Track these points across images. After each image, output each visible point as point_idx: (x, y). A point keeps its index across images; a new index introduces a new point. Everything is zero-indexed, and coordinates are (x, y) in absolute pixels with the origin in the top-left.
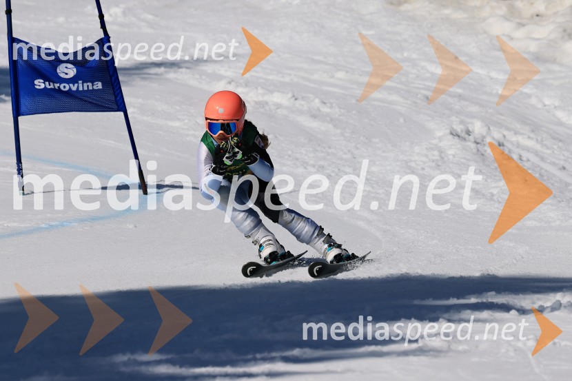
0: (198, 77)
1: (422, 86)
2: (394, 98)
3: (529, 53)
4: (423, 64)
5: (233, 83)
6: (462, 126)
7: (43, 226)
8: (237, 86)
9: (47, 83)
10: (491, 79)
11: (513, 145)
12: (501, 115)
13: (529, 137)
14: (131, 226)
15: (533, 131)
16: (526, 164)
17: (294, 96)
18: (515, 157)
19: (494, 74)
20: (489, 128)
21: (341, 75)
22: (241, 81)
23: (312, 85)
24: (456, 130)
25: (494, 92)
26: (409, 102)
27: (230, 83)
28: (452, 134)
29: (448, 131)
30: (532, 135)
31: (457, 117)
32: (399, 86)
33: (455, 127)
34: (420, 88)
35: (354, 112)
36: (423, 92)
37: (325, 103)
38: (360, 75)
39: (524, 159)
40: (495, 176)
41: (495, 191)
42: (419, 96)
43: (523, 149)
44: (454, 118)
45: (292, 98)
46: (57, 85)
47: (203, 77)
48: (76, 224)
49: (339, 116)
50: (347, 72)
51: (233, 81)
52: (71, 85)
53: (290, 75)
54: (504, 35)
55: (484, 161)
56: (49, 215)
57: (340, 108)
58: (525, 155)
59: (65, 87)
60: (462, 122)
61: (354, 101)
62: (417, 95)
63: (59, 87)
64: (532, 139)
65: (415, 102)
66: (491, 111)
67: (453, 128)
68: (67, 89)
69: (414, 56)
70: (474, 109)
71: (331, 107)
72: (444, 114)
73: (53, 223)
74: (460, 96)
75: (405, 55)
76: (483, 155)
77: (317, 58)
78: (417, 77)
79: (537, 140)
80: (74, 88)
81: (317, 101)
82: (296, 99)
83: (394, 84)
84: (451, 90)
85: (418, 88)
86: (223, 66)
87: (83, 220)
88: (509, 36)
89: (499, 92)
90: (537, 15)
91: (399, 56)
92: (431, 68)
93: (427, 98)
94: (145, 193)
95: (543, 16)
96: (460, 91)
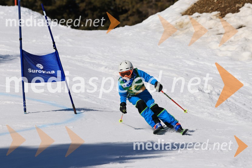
0: (93, 65)
1: (185, 70)
2: (174, 74)
3: (228, 56)
4: (184, 60)
6: (203, 87)
8: (109, 69)
10: (213, 67)
12: (218, 82)
14: (72, 127)
20: (214, 88)
21: (151, 65)
22: (111, 67)
25: (214, 72)
27: (106, 68)
28: (199, 90)
32: (175, 70)
36: (185, 72)
38: (159, 65)
39: (228, 100)
41: (218, 114)
42: (184, 74)
47: (95, 65)
48: (49, 126)
50: (154, 64)
54: (217, 49)
56: (37, 122)
62: (183, 74)
67: (199, 88)
69: (181, 57)
73: (40, 126)
74: (200, 74)
75: (177, 57)
76: (212, 99)
77: (140, 58)
78: (182, 66)
83: (173, 69)
84: (197, 71)
85: (183, 70)
86: (102, 61)
87: (52, 125)
88: (219, 50)
89: (216, 73)
90: (230, 41)
91: (174, 57)
92: (188, 62)
93: (187, 75)
94: (76, 113)
95: (233, 42)
96: (200, 72)
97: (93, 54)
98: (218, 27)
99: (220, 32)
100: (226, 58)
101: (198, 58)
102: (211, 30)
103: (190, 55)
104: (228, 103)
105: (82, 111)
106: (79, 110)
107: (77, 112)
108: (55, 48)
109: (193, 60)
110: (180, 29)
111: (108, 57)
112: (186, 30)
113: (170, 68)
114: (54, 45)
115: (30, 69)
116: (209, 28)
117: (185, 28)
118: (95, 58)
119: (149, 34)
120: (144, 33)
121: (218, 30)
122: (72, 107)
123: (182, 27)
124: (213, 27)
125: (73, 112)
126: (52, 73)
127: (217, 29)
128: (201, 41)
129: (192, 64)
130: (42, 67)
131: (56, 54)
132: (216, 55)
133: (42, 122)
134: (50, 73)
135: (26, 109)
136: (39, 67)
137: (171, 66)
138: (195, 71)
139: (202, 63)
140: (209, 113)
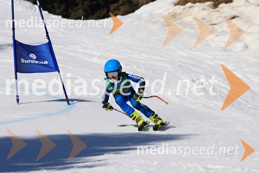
0: (85, 55)
1: (178, 61)
2: (167, 65)
3: (221, 47)
4: (177, 51)
5: (100, 58)
6: (196, 78)
7: (29, 117)
8: (102, 59)
9: (25, 60)
10: (206, 58)
11: (217, 86)
12: (211, 73)
13: (223, 83)
14: (65, 118)
15: (224, 80)
16: (223, 94)
17: (126, 64)
18: (218, 91)
19: (207, 56)
20: (207, 79)
21: (144, 55)
22: (103, 57)
23: (132, 59)
24: (194, 80)
25: (207, 63)
26: (173, 67)
27: (98, 58)
28: (192, 81)
29: (191, 80)
30: (224, 82)
31: (193, 74)
32: (168, 60)
33: (193, 78)
34: (177, 62)
35: (151, 71)
36: (178, 63)
37: (138, 67)
38: (152, 56)
39: (222, 92)
40: (211, 99)
41: (212, 105)
42: (177, 65)
43: (221, 88)
44: (192, 74)
45: (125, 65)
46: (29, 61)
47: (87, 56)
48: (42, 117)
49: (145, 73)
50: (146, 54)
51: (100, 57)
53: (123, 55)
54: (210, 40)
55: (206, 92)
56: (30, 113)
57: (145, 69)
58: (222, 90)
59: (33, 62)
60: (196, 76)
61: (150, 66)
62: (176, 64)
63: (30, 62)
64: (224, 83)
65: (175, 67)
66: (206, 71)
67: (193, 79)
68: (34, 62)
69: (174, 48)
70: (200, 70)
71: (141, 69)
72: (188, 72)
73: (33, 117)
74: (193, 65)
75: (170, 47)
76: (205, 90)
77: (133, 48)
78: (175, 57)
79: (226, 84)
81: (135, 66)
82: (126, 65)
83: (166, 60)
84: (190, 62)
85: (176, 61)
86: (95, 51)
87: (45, 115)
88: (212, 40)
89: (210, 63)
90: (224, 32)
91: (167, 48)
92: (181, 53)
93: (180, 66)
94: (69, 104)
95: (226, 32)
96: (193, 63)
97: (85, 44)
98: (211, 18)
99: (214, 22)
100: (220, 49)
101: (191, 49)
102: (204, 20)
103: (183, 45)
104: (222, 94)
105: (75, 102)
106: (72, 100)
107: (70, 102)
108: (49, 38)
109: (186, 50)
110: (173, 19)
111: (100, 47)
112: (179, 21)
113: (163, 59)
114: (47, 36)
115: (23, 59)
116: (202, 18)
117: (178, 18)
118: (87, 48)
119: (142, 24)
120: (136, 23)
121: (211, 21)
122: (65, 98)
123: (175, 18)
124: (206, 17)
125: (66, 103)
126: (45, 63)
127: (210, 19)
128: (194, 31)
129: (185, 54)
130: (35, 57)
131: (49, 44)
132: (209, 46)
133: (35, 113)
134: (43, 63)
135: (18, 99)
136: (32, 57)
137: (164, 57)
138: (188, 62)
139: (195, 53)
140: (203, 104)
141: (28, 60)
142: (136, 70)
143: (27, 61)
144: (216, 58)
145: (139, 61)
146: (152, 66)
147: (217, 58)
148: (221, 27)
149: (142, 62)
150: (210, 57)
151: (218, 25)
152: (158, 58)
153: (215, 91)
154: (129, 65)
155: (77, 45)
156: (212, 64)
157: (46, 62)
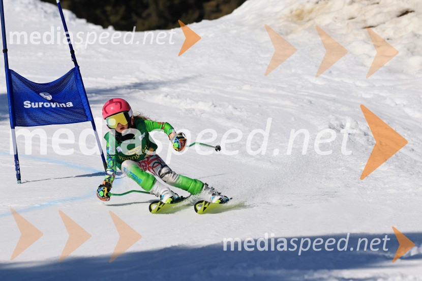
1: (307, 94)
2: (287, 103)
4: (306, 77)
5: (168, 96)
6: (337, 122)
7: (37, 205)
8: (172, 98)
10: (357, 86)
17: (213, 104)
19: (358, 83)
21: (246, 87)
22: (174, 95)
23: (226, 96)
24: (333, 125)
25: (359, 96)
26: (297, 105)
27: (166, 96)
28: (330, 127)
29: (327, 126)
31: (333, 115)
32: (289, 94)
33: (331, 122)
34: (305, 95)
35: (258, 114)
36: (307, 97)
37: (236, 109)
38: (261, 87)
42: (305, 101)
44: (330, 116)
45: (212, 105)
48: (60, 203)
49: (247, 117)
50: (251, 85)
51: (168, 95)
52: (52, 103)
53: (210, 89)
54: (364, 54)
56: (40, 198)
57: (247, 111)
60: (337, 119)
61: (257, 106)
62: (303, 100)
65: (302, 106)
69: (300, 72)
70: (345, 109)
71: (241, 111)
72: (323, 114)
73: (44, 203)
74: (334, 100)
75: (293, 71)
76: (353, 142)
78: (303, 87)
80: (54, 106)
81: (230, 107)
82: (215, 106)
83: (285, 93)
84: (328, 95)
85: (303, 95)
87: (65, 200)
88: (368, 55)
89: (363, 96)
90: (388, 39)
91: (288, 72)
92: (313, 80)
93: (311, 102)
95: (392, 40)
96: (334, 96)
97: (143, 72)
98: (365, 16)
99: (370, 23)
101: (330, 72)
102: (353, 20)
109: (322, 75)
110: (299, 21)
112: (309, 24)
113: (281, 92)
114: (73, 56)
116: (349, 18)
117: (307, 19)
119: (243, 33)
120: (235, 31)
121: (365, 21)
122: (103, 170)
123: (302, 19)
124: (356, 15)
126: (68, 106)
127: (364, 18)
129: (319, 82)
130: (49, 97)
132: (362, 65)
133: (49, 197)
134: (65, 106)
137: (282, 89)
138: (325, 95)
139: (337, 79)
140: (347, 168)
141: (38, 102)
142: (233, 114)
143: (37, 104)
144: (374, 86)
145: (237, 98)
146: (260, 106)
147: (377, 85)
148: (384, 31)
149: (244, 99)
150: (364, 85)
151: (378, 27)
152: (271, 91)
153: (370, 143)
154: (220, 105)
155: (130, 76)
156: (367, 96)
157: (70, 104)
